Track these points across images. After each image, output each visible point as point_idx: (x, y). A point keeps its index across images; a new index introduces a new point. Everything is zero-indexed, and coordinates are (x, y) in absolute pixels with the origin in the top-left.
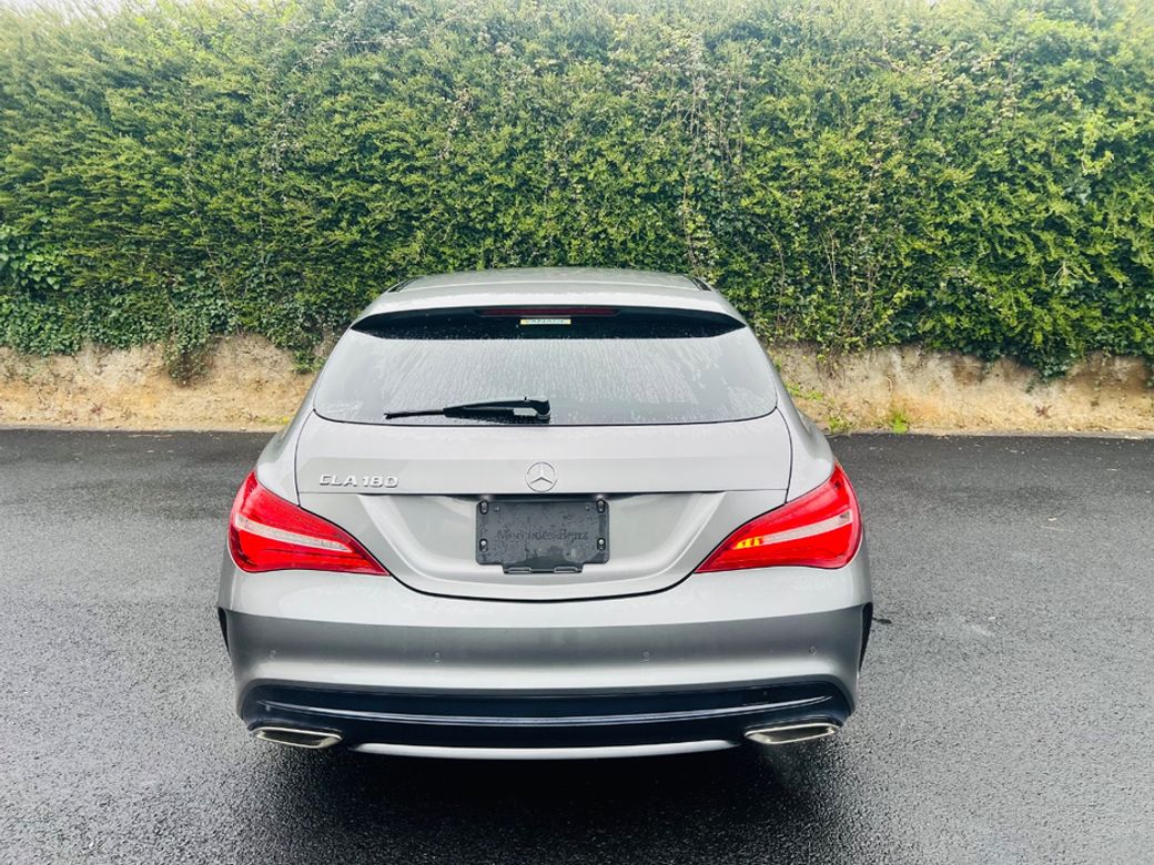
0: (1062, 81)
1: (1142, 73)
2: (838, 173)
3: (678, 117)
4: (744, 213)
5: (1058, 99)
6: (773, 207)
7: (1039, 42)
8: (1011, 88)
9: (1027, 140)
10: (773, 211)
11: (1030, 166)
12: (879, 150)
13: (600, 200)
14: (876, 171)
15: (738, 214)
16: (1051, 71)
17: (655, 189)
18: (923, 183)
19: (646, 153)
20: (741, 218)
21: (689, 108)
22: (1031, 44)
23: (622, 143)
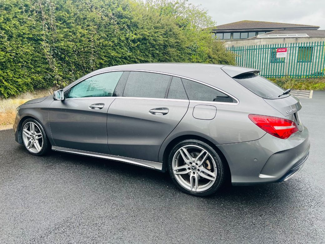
0: (124, 23)
2: (83, 38)
3: (35, 12)
4: (57, 48)
5: (124, 27)
6: (67, 47)
7: (119, 12)
8: (116, 23)
9: (120, 37)
10: (67, 48)
11: (120, 43)
12: (92, 34)
13: (10, 37)
14: (92, 39)
15: (55, 48)
16: (122, 20)
17: (31, 36)
18: (101, 44)
19: (25, 22)
20: (56, 49)
21: (38, 10)
22: (118, 13)
23: (16, 17)
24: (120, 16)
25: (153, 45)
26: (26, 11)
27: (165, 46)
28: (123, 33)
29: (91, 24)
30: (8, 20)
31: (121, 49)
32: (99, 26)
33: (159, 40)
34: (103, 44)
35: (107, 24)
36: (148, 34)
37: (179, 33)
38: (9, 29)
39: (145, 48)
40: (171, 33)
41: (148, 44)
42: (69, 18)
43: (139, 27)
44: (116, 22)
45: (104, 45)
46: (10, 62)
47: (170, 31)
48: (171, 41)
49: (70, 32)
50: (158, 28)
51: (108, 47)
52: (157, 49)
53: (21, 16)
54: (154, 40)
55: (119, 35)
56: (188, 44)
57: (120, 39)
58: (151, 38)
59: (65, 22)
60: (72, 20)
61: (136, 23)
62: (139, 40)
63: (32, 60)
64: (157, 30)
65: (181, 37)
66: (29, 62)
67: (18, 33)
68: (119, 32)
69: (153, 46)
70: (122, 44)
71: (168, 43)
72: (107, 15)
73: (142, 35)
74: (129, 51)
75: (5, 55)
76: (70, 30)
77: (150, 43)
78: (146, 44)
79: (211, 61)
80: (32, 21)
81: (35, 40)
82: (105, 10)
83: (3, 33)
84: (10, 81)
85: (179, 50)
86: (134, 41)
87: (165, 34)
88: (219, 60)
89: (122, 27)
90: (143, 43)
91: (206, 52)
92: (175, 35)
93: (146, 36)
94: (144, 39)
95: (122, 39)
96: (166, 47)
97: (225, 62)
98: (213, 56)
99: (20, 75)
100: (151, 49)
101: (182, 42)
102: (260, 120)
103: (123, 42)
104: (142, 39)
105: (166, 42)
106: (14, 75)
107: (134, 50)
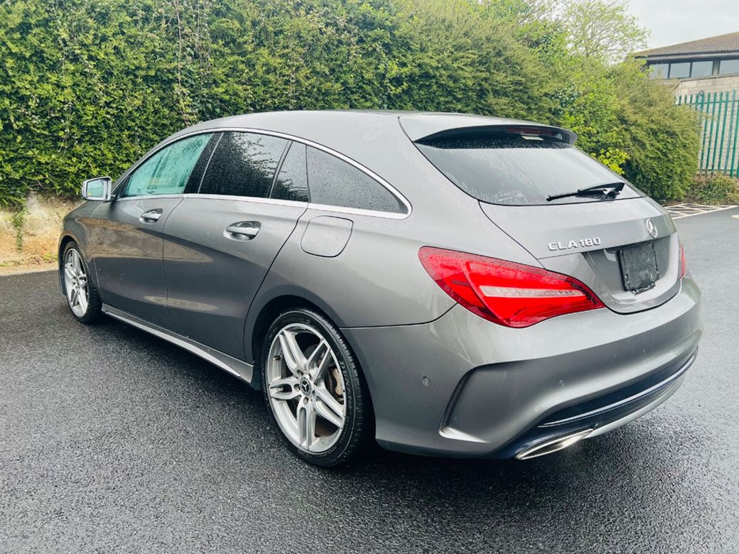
0: (375, 40)
1: (408, 42)
2: (271, 77)
3: (164, 21)
4: (213, 98)
5: (374, 50)
6: (233, 95)
7: (364, 15)
8: (354, 40)
9: (364, 72)
10: (233, 98)
11: (364, 86)
12: (293, 65)
13: (107, 76)
14: (293, 79)
15: (208, 98)
16: (369, 33)
17: (152, 73)
18: (315, 90)
19: (142, 44)
20: (210, 101)
21: (171, 16)
22: (361, 17)
23: (123, 33)
24: (367, 24)
25: (449, 89)
26: (146, 20)
27: (482, 93)
28: (370, 64)
29: (292, 43)
30: (104, 39)
31: (363, 100)
32: (311, 48)
33: (464, 78)
34: (319, 90)
35: (332, 44)
36: (435, 64)
37: (523, 60)
38: (106, 57)
39: (428, 98)
40: (500, 59)
41: (435, 87)
42: (243, 32)
43: (412, 47)
44: (356, 39)
45: (323, 91)
46: (107, 127)
47: (499, 54)
48: (498, 78)
49: (243, 62)
50: (464, 49)
51: (333, 97)
52: (459, 100)
53: (133, 31)
54: (450, 76)
55: (362, 68)
56: (550, 88)
57: (363, 77)
58: (444, 72)
59: (234, 41)
60: (249, 37)
61: (405, 38)
62: (411, 78)
63: (155, 124)
64: (461, 54)
65: (529, 68)
66: (148, 128)
67: (125, 67)
68: (362, 61)
69: (450, 92)
70: (368, 88)
71: (490, 84)
72: (335, 22)
73: (419, 65)
74: (386, 106)
75: (97, 113)
76: (242, 59)
77: (440, 86)
78: (430, 86)
79: (626, 130)
80: (156, 40)
81: (165, 80)
82: (330, 11)
83: (92, 67)
84: (108, 168)
85: (523, 103)
86: (397, 81)
87: (481, 63)
88: (651, 129)
89: (370, 49)
90: (421, 86)
91: (614, 108)
92: (512, 65)
93: (429, 67)
94: (426, 76)
95: (366, 76)
96: (486, 95)
97: (667, 132)
98: (632, 118)
99: (127, 155)
100: (442, 99)
101: (532, 81)
102: (444, 263)
103: (370, 82)
104: (421, 76)
105: (483, 83)
106: (116, 156)
107: (399, 103)
